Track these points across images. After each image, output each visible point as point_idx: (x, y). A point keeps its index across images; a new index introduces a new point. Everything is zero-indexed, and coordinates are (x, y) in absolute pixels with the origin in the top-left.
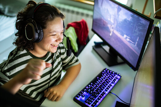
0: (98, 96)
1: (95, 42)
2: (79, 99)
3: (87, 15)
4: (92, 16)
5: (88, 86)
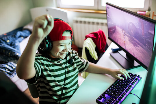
0: (118, 97)
1: (112, 49)
2: (101, 101)
3: (102, 24)
4: (107, 24)
5: (109, 89)
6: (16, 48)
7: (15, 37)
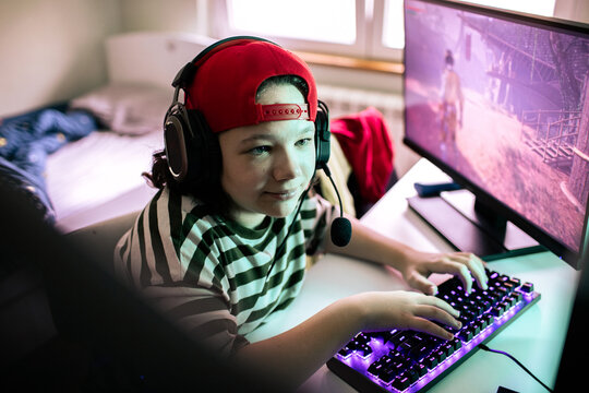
2: (347, 360)
6: (30, 169)
7: (31, 130)
